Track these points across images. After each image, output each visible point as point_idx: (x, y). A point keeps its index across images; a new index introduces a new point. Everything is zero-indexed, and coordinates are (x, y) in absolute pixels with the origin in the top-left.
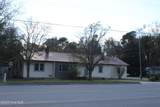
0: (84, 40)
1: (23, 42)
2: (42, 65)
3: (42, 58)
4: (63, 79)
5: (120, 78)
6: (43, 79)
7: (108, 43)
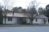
7: (39, 9)
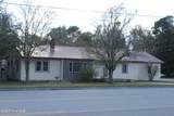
0: (102, 29)
1: (20, 34)
2: (46, 64)
3: (45, 55)
4: (73, 82)
5: (151, 80)
6: (47, 82)
